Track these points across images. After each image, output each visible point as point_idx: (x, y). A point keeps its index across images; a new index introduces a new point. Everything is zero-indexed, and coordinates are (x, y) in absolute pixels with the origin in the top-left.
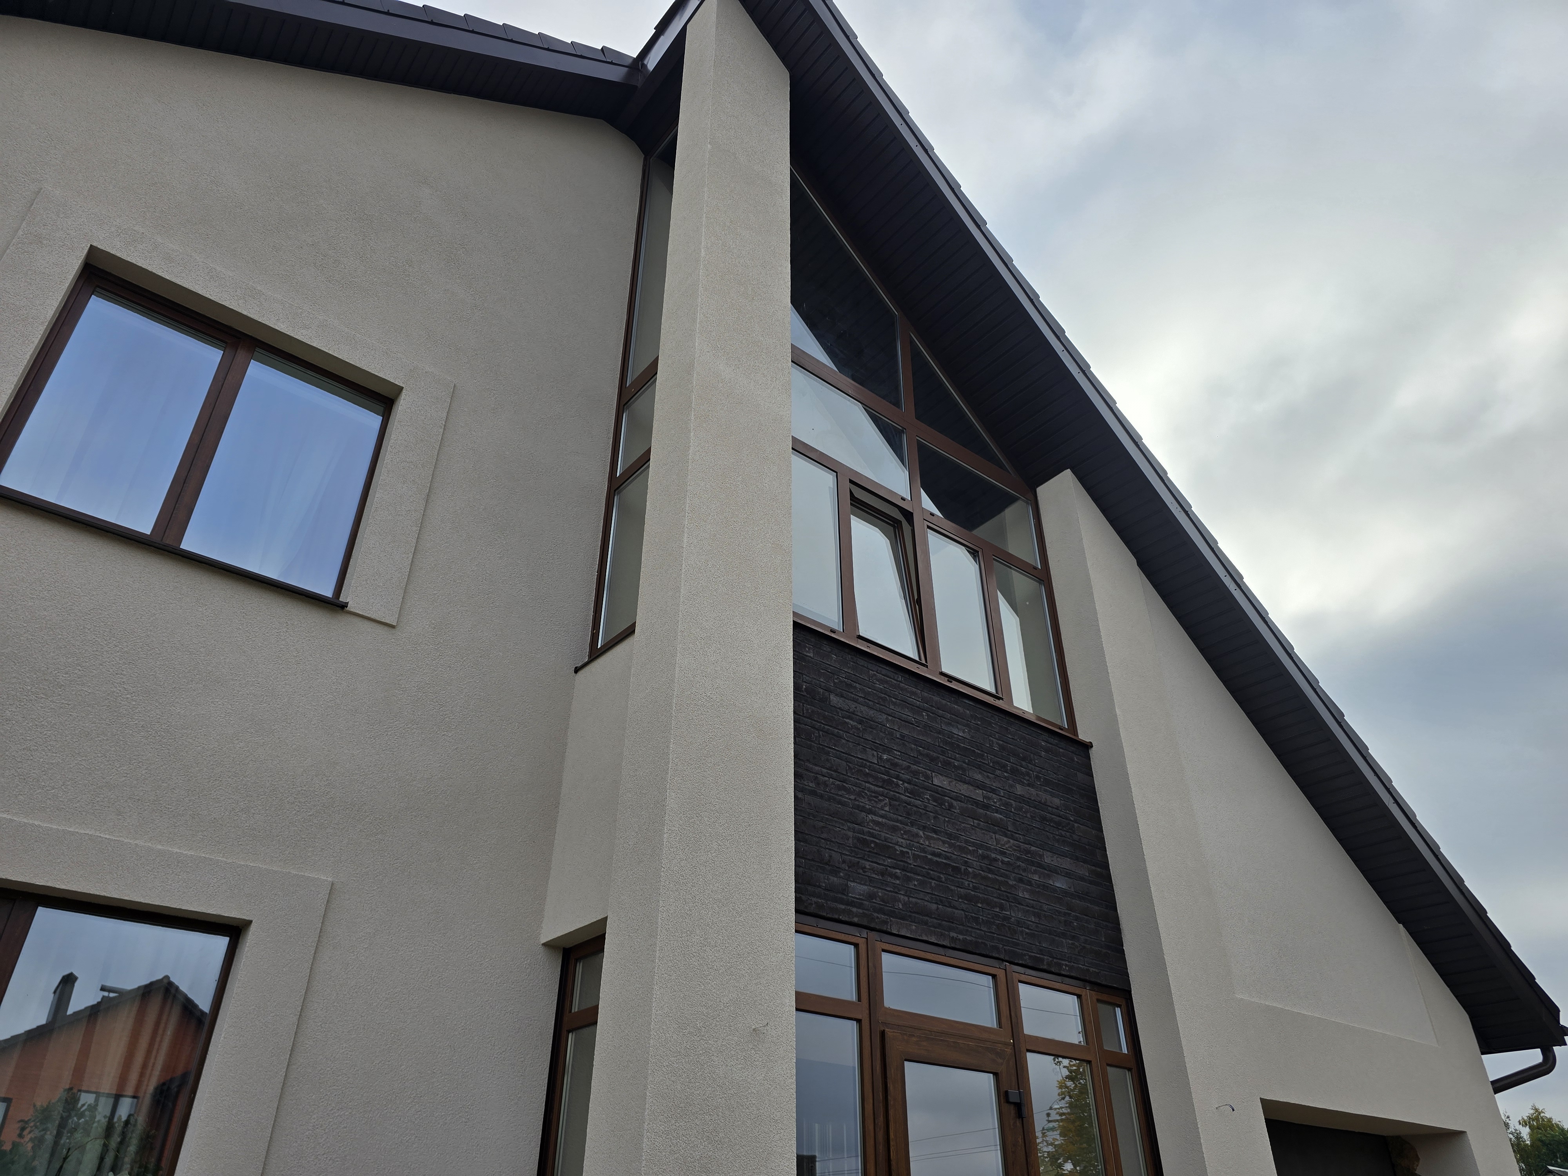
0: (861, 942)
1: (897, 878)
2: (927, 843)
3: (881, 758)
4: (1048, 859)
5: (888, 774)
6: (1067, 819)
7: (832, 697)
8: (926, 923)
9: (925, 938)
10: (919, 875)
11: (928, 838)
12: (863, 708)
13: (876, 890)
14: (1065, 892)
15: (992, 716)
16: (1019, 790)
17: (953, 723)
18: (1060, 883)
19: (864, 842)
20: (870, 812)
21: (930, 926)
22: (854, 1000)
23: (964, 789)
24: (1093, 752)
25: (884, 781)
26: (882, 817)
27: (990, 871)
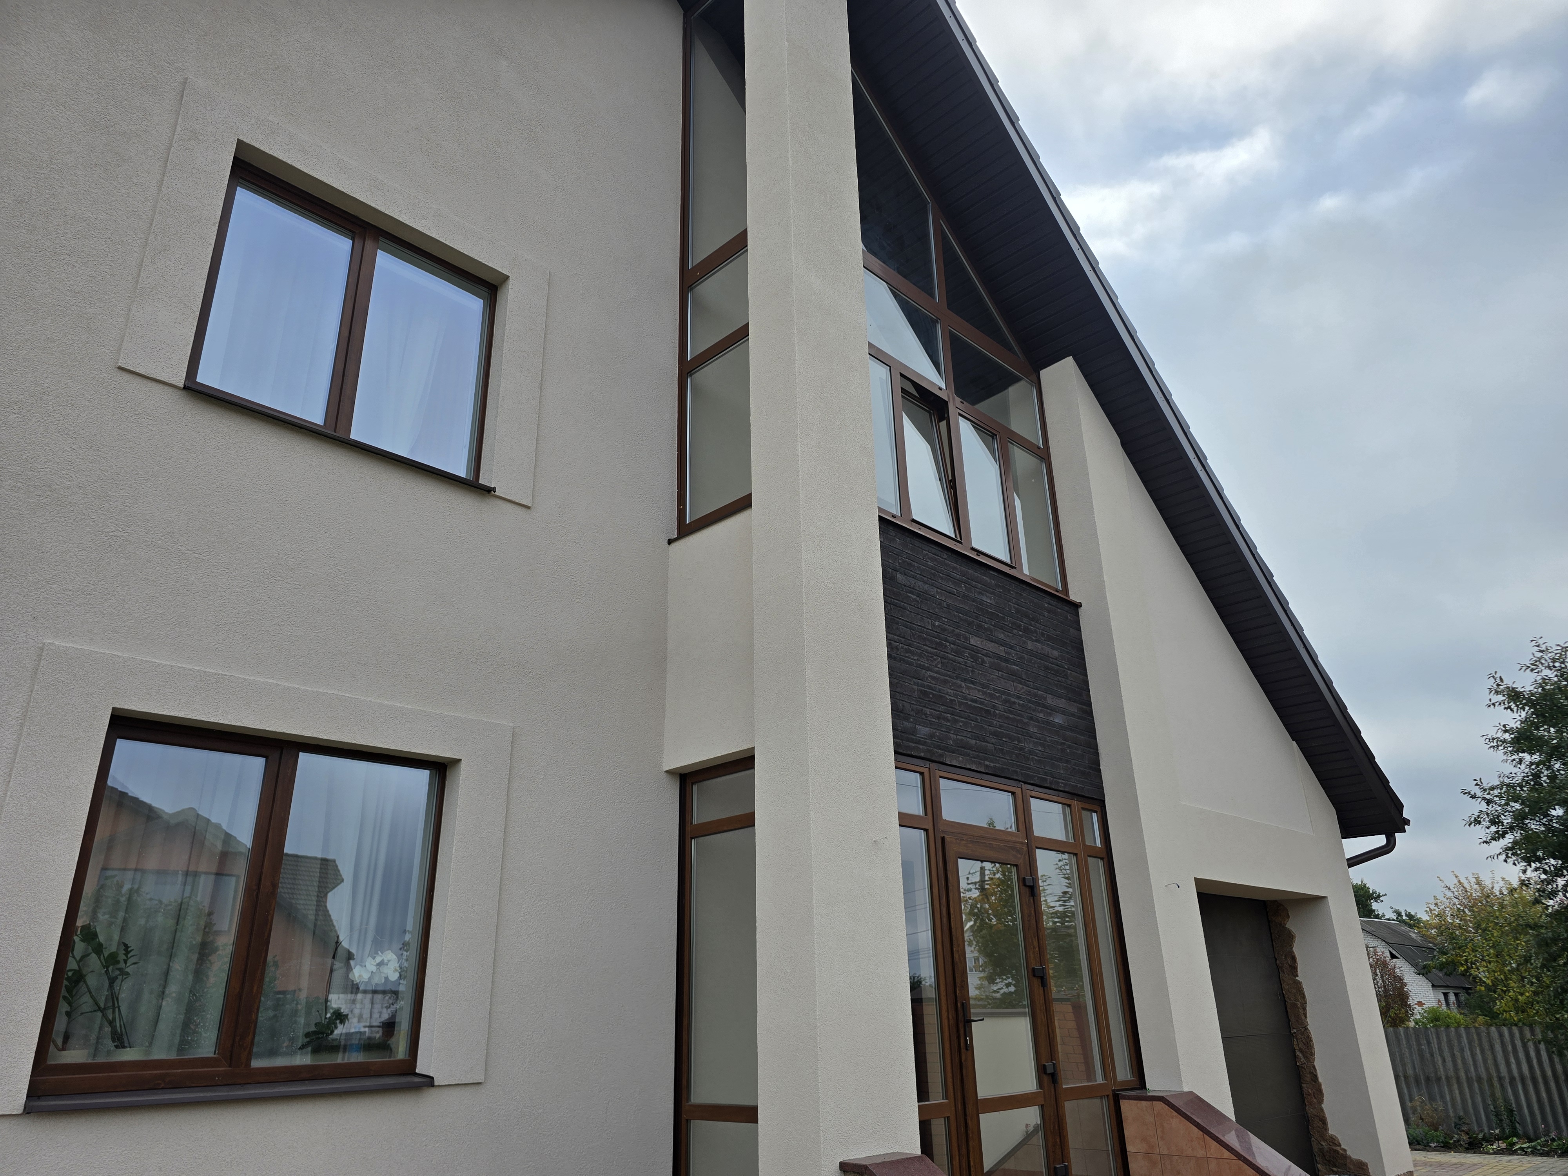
0: (926, 771)
1: (948, 721)
2: (968, 692)
3: (933, 625)
4: (1050, 700)
5: (939, 638)
6: (1062, 667)
7: (898, 576)
8: (969, 755)
9: (968, 767)
10: (962, 718)
11: (968, 688)
12: (921, 583)
13: (934, 731)
14: (1061, 727)
15: (1010, 584)
16: (1030, 645)
17: (983, 592)
18: (1058, 719)
19: (925, 693)
20: (928, 669)
21: (971, 757)
22: (921, 814)
23: (991, 647)
24: (1081, 611)
25: (937, 643)
26: (936, 673)
27: (1011, 712)
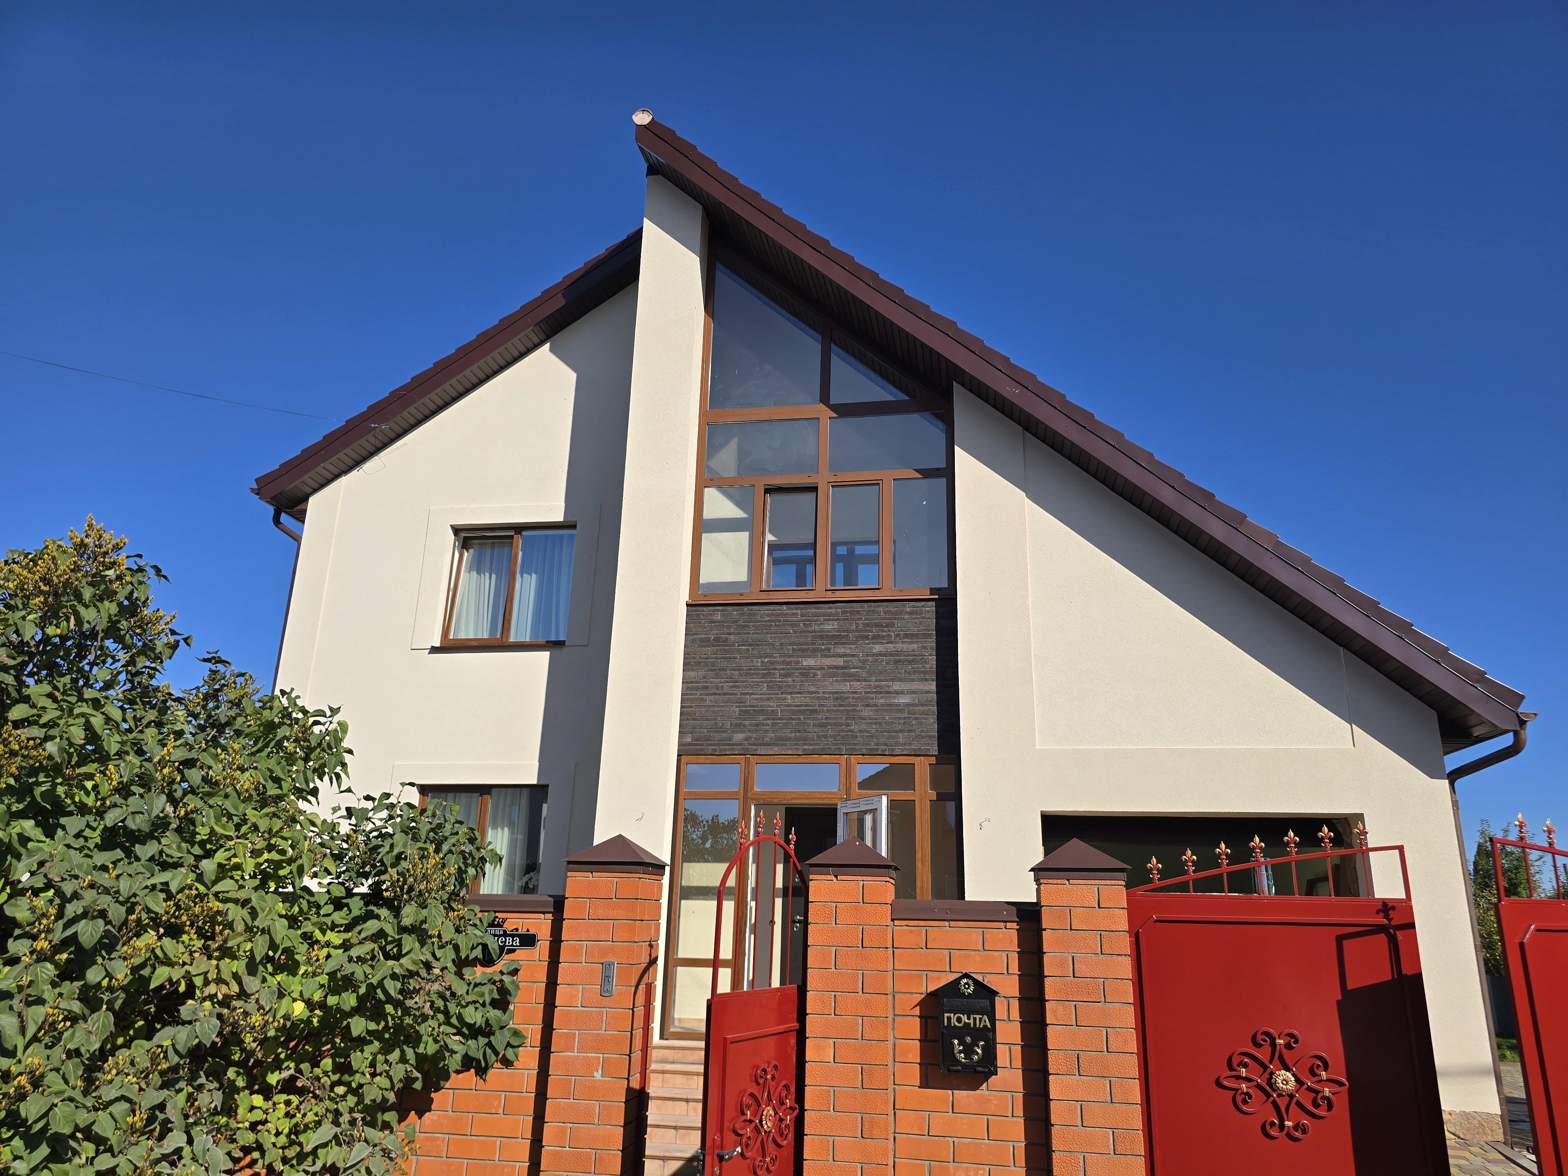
0: (744, 762)
1: (768, 725)
2: (793, 701)
4: (897, 686)
5: (768, 669)
8: (786, 745)
9: (783, 753)
10: (784, 720)
11: (794, 698)
13: (752, 734)
14: (908, 705)
20: (753, 694)
21: (790, 746)
25: (764, 674)
26: (761, 694)
27: (841, 705)
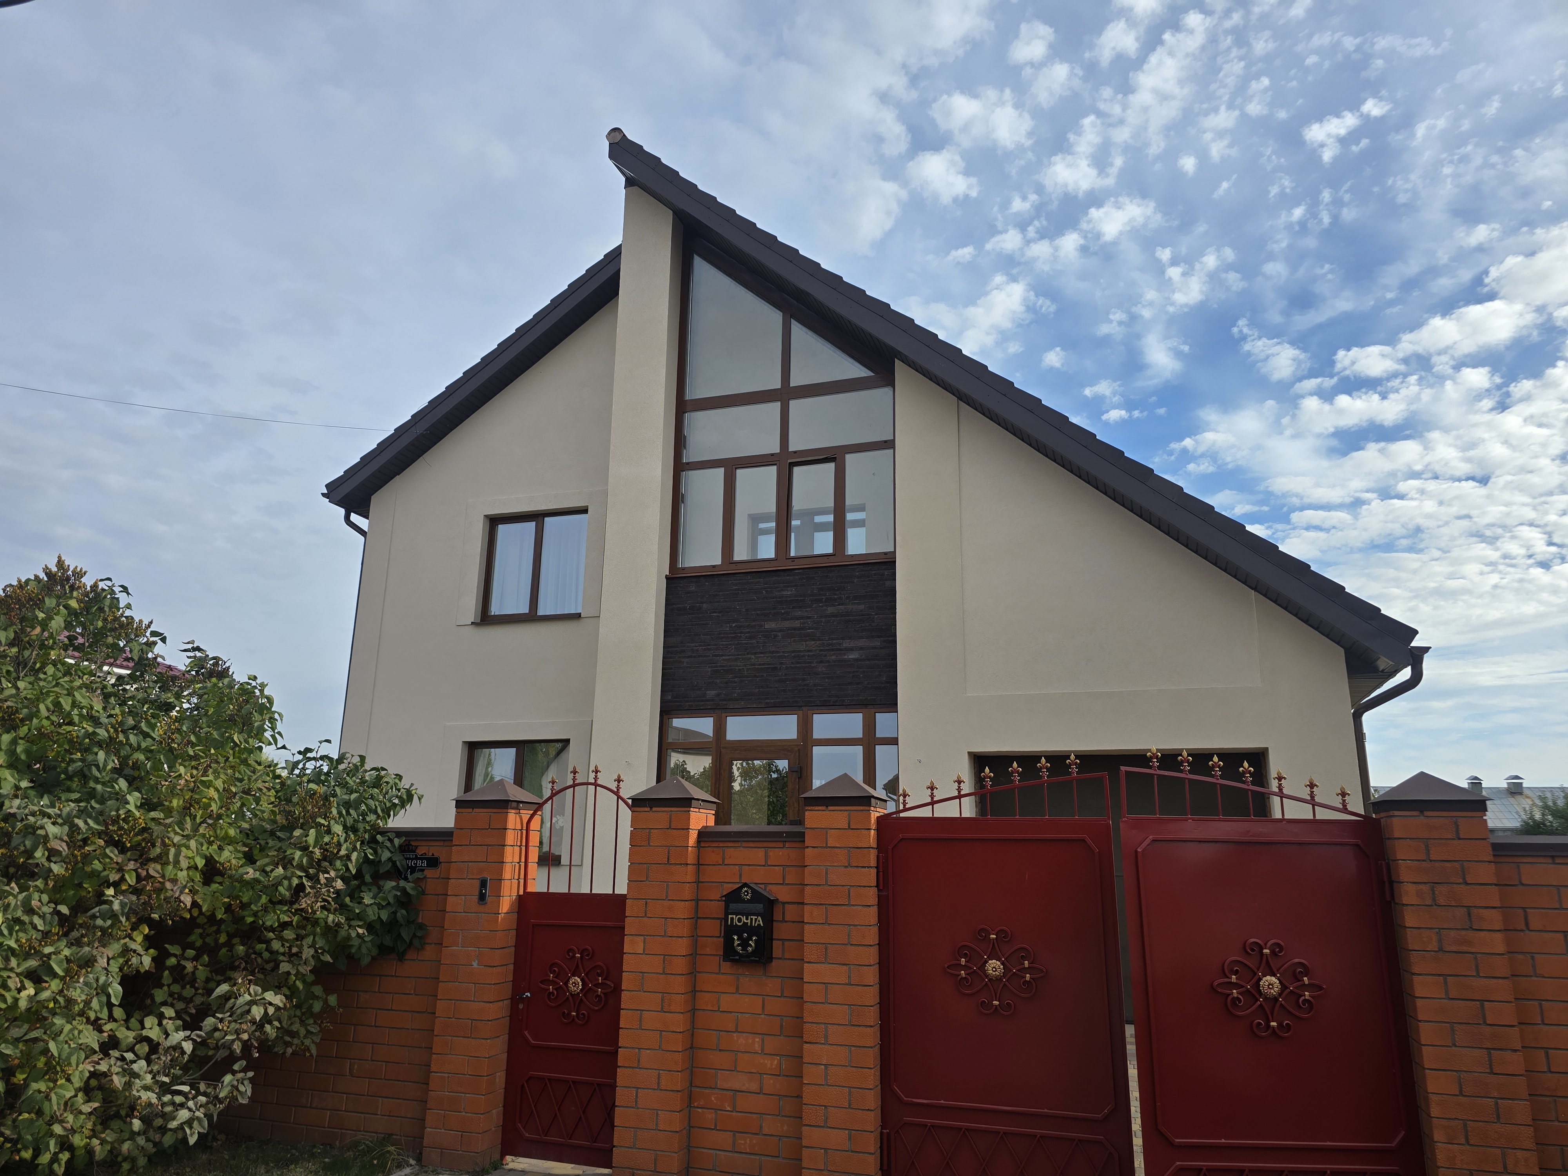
0: (717, 715)
3: (731, 627)
4: (846, 644)
6: (868, 615)
8: (751, 699)
9: (749, 706)
10: (749, 678)
13: (721, 691)
14: (857, 660)
18: (852, 656)
19: (717, 671)
20: (722, 656)
23: (787, 624)
25: (732, 637)
26: (729, 656)
27: (798, 663)
